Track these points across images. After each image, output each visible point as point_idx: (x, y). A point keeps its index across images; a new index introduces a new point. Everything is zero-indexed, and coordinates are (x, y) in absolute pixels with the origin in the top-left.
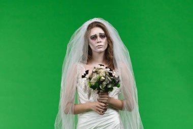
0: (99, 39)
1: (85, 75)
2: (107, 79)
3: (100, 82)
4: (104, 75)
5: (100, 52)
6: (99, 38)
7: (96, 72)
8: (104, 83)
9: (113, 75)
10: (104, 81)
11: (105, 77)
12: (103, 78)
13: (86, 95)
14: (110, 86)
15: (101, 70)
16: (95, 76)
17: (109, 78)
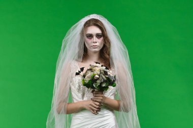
0: (95, 39)
1: (80, 72)
2: (101, 78)
3: (93, 80)
4: (99, 73)
5: (95, 52)
6: (95, 37)
7: (91, 70)
8: (98, 81)
9: (109, 73)
10: (98, 79)
11: (99, 76)
12: (97, 76)
13: (80, 95)
14: (104, 85)
15: (96, 68)
16: (90, 74)
17: (104, 77)
